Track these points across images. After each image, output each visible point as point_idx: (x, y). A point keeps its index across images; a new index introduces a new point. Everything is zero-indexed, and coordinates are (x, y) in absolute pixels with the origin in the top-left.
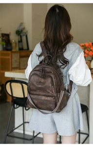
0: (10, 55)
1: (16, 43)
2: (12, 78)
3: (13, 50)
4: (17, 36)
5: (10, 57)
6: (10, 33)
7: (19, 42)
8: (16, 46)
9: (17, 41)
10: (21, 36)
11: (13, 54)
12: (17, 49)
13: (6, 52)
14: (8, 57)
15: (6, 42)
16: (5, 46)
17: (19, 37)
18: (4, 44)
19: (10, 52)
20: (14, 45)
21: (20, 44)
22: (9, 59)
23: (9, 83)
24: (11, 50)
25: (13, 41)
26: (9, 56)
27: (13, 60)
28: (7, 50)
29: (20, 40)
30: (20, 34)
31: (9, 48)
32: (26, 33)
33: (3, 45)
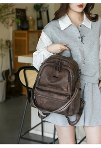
0: (27, 36)
1: (33, 21)
2: (28, 64)
3: (30, 30)
4: (35, 11)
5: (26, 39)
6: (27, 8)
7: (38, 19)
8: (34, 24)
9: (35, 18)
10: (40, 12)
11: (30, 34)
12: (36, 28)
13: (21, 32)
14: (23, 38)
15: (21, 20)
16: (20, 24)
17: (38, 12)
18: (19, 21)
19: (26, 32)
20: (31, 23)
21: (39, 22)
22: (25, 40)
23: (23, 70)
24: (27, 29)
25: (31, 18)
26: (25, 37)
27: (30, 42)
28: (23, 29)
29: (39, 17)
30: (39, 9)
31: (25, 27)
32: (46, 8)
33: (18, 24)
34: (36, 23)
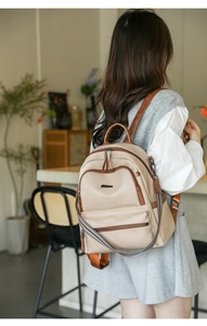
0: (66, 138)
1: (80, 113)
3: (74, 128)
4: (84, 96)
5: (65, 143)
6: (68, 91)
7: (88, 110)
8: (80, 119)
9: (83, 108)
10: (93, 98)
11: (72, 137)
12: (84, 125)
13: (56, 132)
14: (61, 143)
15: (57, 111)
16: (55, 120)
17: (89, 98)
18: (54, 114)
19: (65, 132)
20: (75, 117)
21: (91, 114)
22: (63, 147)
24: (69, 128)
25: (75, 108)
26: (63, 140)
27: (73, 150)
28: (60, 128)
29: (90, 105)
30: (91, 92)
31: (64, 123)
33: (51, 117)
34: (84, 117)
